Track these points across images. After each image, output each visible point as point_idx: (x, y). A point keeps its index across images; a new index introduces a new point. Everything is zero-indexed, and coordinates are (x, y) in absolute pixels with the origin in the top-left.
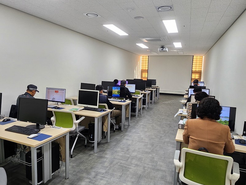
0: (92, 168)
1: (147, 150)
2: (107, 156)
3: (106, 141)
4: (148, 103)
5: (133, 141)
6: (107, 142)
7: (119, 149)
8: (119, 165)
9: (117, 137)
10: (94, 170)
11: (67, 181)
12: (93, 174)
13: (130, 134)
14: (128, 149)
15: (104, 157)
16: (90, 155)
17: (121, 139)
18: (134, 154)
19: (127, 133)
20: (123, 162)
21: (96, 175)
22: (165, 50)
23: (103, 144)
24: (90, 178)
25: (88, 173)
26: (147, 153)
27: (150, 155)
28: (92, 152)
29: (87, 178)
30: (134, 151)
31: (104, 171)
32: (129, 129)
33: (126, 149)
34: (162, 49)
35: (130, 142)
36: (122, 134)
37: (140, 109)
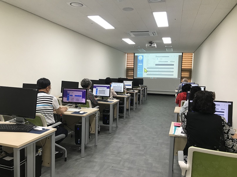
0: (80, 173)
1: (139, 152)
2: (96, 160)
3: (94, 145)
4: (136, 103)
5: (123, 143)
7: (109, 153)
8: (111, 169)
10: (83, 175)
13: (119, 136)
14: (119, 153)
15: (93, 162)
16: (77, 160)
17: (110, 142)
18: (126, 156)
19: (116, 135)
20: (115, 165)
22: (153, 46)
26: (140, 155)
27: (144, 157)
28: (78, 157)
30: (125, 153)
32: (118, 131)
33: (116, 152)
34: (150, 45)
35: (120, 145)
36: (111, 137)
37: (127, 110)
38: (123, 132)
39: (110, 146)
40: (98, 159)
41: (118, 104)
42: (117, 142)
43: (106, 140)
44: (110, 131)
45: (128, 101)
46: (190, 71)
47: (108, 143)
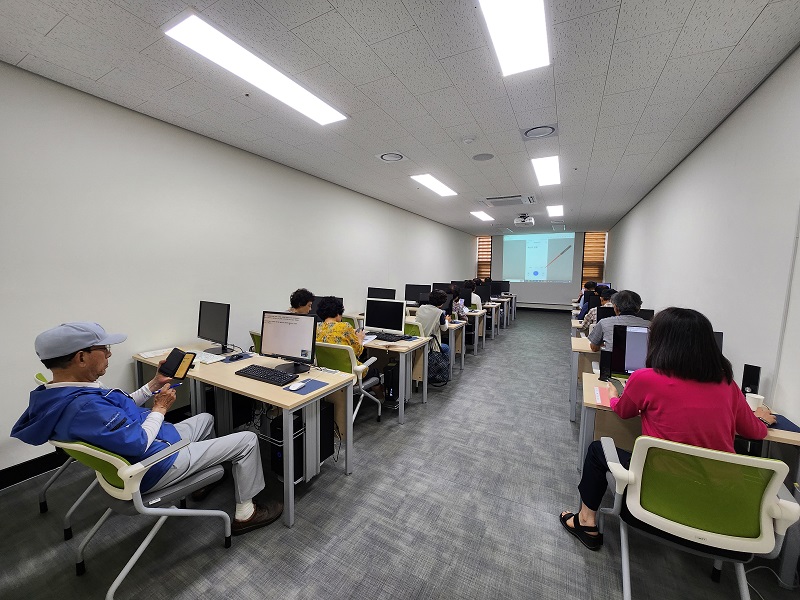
0: (396, 455)
1: (505, 422)
2: (424, 431)
4: (496, 326)
5: (473, 401)
7: (447, 418)
8: (451, 452)
10: (400, 459)
11: (349, 479)
12: (400, 468)
13: (466, 387)
14: (466, 420)
15: (419, 433)
16: (390, 427)
18: (480, 428)
20: (459, 445)
21: (406, 470)
22: (528, 222)
23: (414, 405)
24: (392, 476)
25: (390, 466)
26: (506, 427)
27: (515, 434)
28: (392, 422)
29: (389, 475)
30: (478, 422)
31: (421, 463)
32: (463, 377)
33: (461, 417)
34: (523, 220)
35: (467, 404)
37: (480, 338)
40: (428, 429)
46: (600, 266)
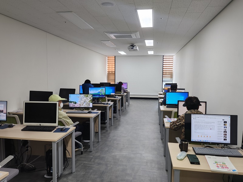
3: (70, 171)
4: (119, 110)
5: (106, 165)
6: (72, 173)
9: (85, 162)
13: (102, 155)
17: (91, 165)
22: (135, 48)
32: (100, 148)
34: (132, 47)
36: (92, 157)
37: (110, 119)
38: (107, 149)
39: (91, 171)
41: (100, 115)
42: (99, 164)
43: (86, 162)
44: (92, 148)
45: (111, 110)
47: (89, 167)
